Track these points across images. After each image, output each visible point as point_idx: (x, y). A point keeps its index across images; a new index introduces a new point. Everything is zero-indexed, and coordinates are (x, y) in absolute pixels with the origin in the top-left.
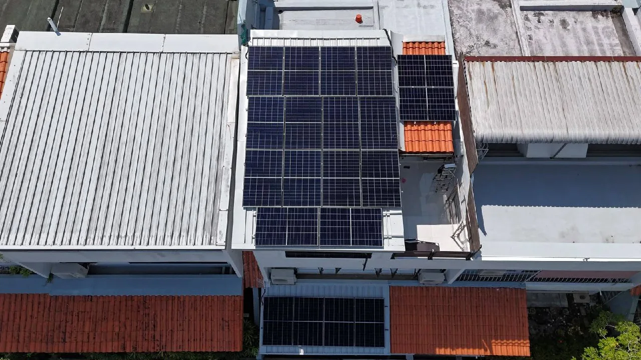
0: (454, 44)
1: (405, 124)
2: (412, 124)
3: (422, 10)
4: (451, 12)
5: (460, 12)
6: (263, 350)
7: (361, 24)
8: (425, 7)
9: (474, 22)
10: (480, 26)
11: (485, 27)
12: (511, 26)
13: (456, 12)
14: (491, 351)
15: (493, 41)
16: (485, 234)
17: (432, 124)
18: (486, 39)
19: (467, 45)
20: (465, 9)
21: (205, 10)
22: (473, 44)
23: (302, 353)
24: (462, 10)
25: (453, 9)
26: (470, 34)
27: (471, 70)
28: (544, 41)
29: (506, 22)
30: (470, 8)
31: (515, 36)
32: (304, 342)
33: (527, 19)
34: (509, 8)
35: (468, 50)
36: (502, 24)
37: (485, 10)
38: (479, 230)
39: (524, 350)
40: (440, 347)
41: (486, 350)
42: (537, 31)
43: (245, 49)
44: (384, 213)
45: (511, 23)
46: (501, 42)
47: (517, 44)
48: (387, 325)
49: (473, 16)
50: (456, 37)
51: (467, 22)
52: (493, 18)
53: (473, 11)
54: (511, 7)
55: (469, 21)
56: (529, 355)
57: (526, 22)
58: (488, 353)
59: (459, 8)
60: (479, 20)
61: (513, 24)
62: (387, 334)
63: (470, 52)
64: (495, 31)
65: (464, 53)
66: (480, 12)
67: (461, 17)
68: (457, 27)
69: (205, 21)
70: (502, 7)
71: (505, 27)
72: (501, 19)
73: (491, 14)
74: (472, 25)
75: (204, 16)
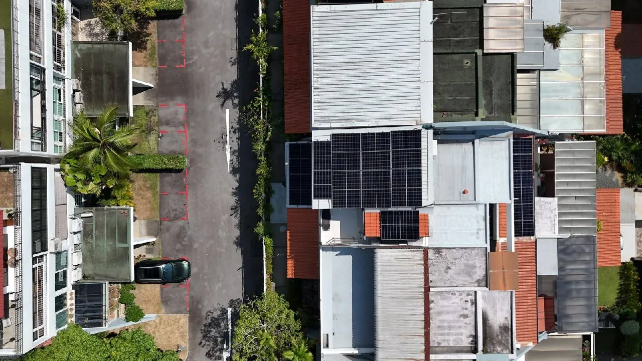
0: (448, 248)
1: (379, 213)
2: (380, 217)
3: (476, 231)
4: (474, 248)
5: (474, 254)
6: (287, 144)
7: (462, 193)
8: (478, 233)
9: (465, 262)
10: (463, 266)
11: (462, 268)
12: (462, 284)
13: (474, 252)
14: (289, 259)
15: (450, 271)
16: (337, 255)
17: (380, 227)
18: (453, 267)
19: (447, 256)
20: (476, 258)
22: (448, 259)
23: (286, 164)
25: (476, 250)
26: (456, 259)
28: (451, 302)
29: (466, 281)
30: (477, 261)
31: (455, 285)
32: (290, 164)
33: (468, 295)
34: (477, 285)
35: (443, 256)
36: (464, 279)
37: (475, 270)
38: (338, 252)
39: (290, 274)
40: (290, 233)
41: (289, 256)
42: (459, 299)
43: (420, 127)
44: (330, 200)
45: (465, 285)
46: (450, 276)
47: (448, 285)
48: (300, 206)
49: (471, 262)
50: (454, 250)
52: (469, 274)
53: (475, 262)
55: (466, 259)
56: (288, 277)
57: (466, 294)
58: (288, 257)
59: (478, 254)
60: (467, 266)
61: (464, 285)
62: (295, 206)
64: (459, 274)
66: (474, 267)
67: (469, 254)
68: (461, 252)
69: (458, 99)
70: (478, 281)
71: (462, 280)
72: (468, 279)
73: (471, 273)
74: (463, 261)
75: (462, 98)
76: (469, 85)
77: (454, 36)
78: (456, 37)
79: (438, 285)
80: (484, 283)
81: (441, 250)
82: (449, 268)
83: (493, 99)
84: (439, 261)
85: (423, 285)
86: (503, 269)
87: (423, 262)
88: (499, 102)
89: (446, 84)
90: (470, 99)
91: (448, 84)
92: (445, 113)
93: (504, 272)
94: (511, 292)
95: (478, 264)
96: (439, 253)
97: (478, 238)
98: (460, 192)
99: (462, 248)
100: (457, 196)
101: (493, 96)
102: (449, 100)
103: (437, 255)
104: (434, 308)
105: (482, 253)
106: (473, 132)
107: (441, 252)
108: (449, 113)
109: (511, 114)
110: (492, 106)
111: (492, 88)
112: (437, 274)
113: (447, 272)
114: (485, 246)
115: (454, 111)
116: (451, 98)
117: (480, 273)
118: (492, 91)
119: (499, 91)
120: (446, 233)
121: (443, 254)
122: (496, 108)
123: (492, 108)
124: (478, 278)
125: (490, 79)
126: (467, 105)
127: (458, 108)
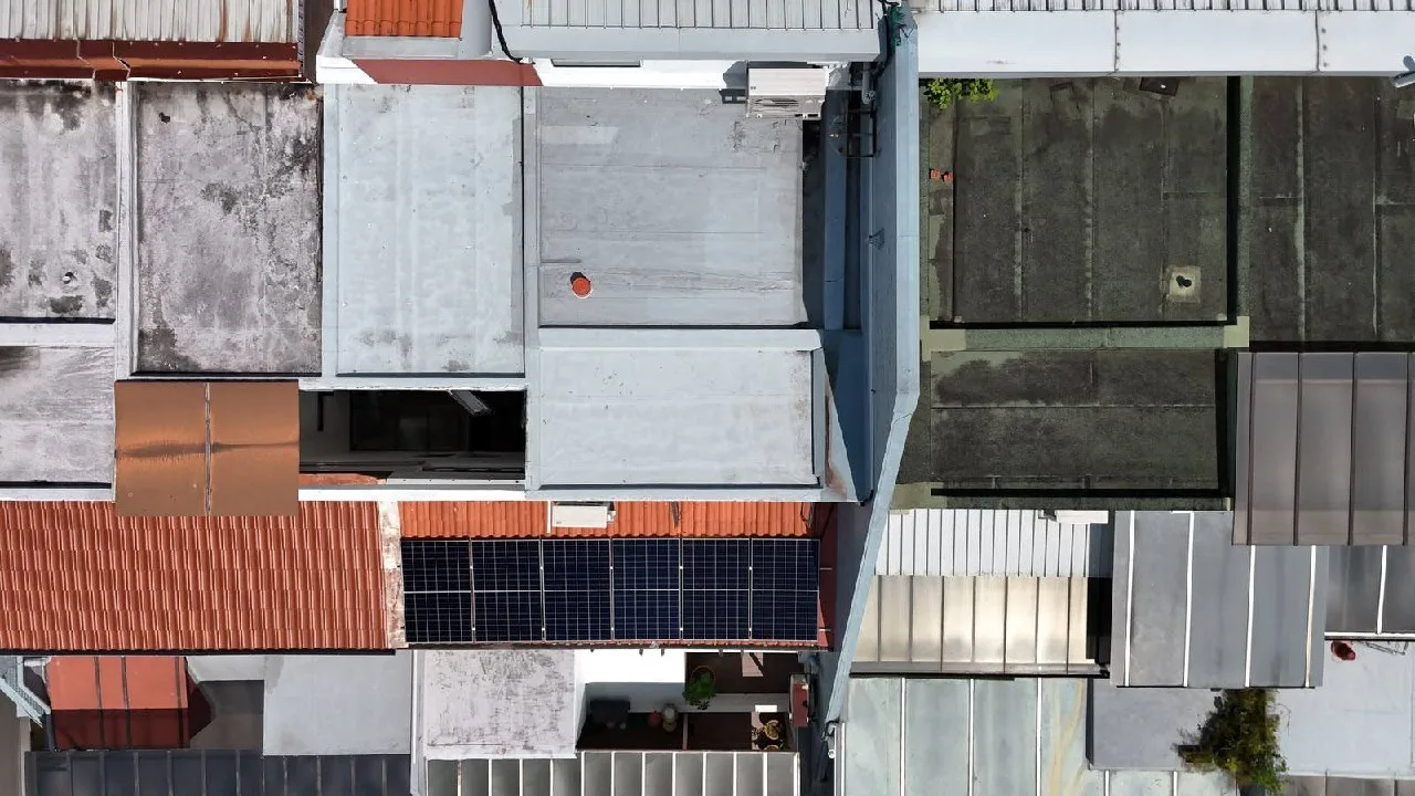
0: (320, 200)
3: (398, 327)
4: (317, 319)
5: (291, 318)
7: (577, 268)
8: (389, 337)
9: (256, 280)
10: (238, 267)
11: (227, 262)
12: (151, 264)
13: (301, 318)
15: (213, 209)
19: (286, 198)
20: (275, 327)
21: (1018, 281)
22: (270, 200)
24: (284, 325)
25: (311, 330)
26: (271, 236)
27: (284, 18)
28: (70, 208)
29: (165, 280)
30: (260, 331)
31: (148, 228)
33: (103, 289)
34: (147, 330)
35: (284, 177)
36: (176, 268)
37: (217, 321)
42: (83, 246)
45: (149, 274)
46: (190, 208)
47: (148, 195)
49: (255, 304)
50: (311, 227)
51: (275, 278)
52: (198, 294)
53: (253, 321)
54: (142, 335)
55: (270, 282)
57: (107, 279)
59: (292, 334)
60: (239, 286)
61: (146, 270)
63: (280, 172)
64: (201, 246)
65: (297, 168)
66: (233, 317)
67: (291, 298)
68: (306, 262)
69: (1013, 239)
70: (165, 335)
71: (170, 260)
72: (178, 289)
73: (201, 307)
74: (263, 270)
75: (1019, 259)
76: (1079, 290)
77: (1314, 221)
78: (1307, 234)
79: (149, 150)
80: (154, 361)
81: (312, 171)
82: (228, 205)
83: (1012, 404)
84: (263, 157)
85: (119, 34)
86: (216, 448)
87: (234, 36)
88: (995, 433)
89: (1088, 185)
90: (1013, 297)
91: (1083, 192)
92: (949, 180)
93: (202, 449)
94: (108, 486)
95: (243, 335)
96: (296, 158)
97: (367, 339)
98: (579, 261)
99: (320, 265)
100: (561, 246)
101: (1025, 403)
102: (1011, 202)
103: (289, 150)
104: (39, 129)
105: (300, 357)
106: (853, 324)
107: (303, 170)
108: (946, 202)
109: (940, 485)
110: (981, 399)
111: (1060, 398)
112: (201, 148)
113: (208, 192)
114: (327, 367)
115: (956, 225)
116: (1019, 208)
117: (204, 344)
118: (1049, 397)
119: (1048, 430)
120: (391, 195)
121: (295, 180)
122: (967, 417)
123: (966, 399)
124: (181, 335)
125: (1106, 390)
126: (985, 285)
127: (967, 240)
